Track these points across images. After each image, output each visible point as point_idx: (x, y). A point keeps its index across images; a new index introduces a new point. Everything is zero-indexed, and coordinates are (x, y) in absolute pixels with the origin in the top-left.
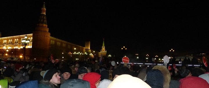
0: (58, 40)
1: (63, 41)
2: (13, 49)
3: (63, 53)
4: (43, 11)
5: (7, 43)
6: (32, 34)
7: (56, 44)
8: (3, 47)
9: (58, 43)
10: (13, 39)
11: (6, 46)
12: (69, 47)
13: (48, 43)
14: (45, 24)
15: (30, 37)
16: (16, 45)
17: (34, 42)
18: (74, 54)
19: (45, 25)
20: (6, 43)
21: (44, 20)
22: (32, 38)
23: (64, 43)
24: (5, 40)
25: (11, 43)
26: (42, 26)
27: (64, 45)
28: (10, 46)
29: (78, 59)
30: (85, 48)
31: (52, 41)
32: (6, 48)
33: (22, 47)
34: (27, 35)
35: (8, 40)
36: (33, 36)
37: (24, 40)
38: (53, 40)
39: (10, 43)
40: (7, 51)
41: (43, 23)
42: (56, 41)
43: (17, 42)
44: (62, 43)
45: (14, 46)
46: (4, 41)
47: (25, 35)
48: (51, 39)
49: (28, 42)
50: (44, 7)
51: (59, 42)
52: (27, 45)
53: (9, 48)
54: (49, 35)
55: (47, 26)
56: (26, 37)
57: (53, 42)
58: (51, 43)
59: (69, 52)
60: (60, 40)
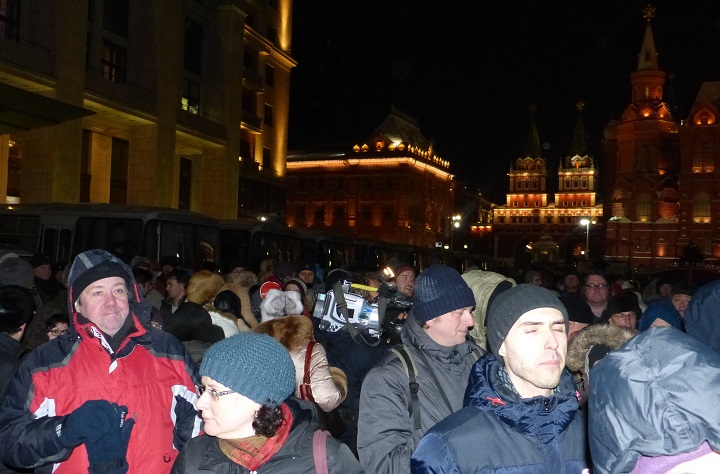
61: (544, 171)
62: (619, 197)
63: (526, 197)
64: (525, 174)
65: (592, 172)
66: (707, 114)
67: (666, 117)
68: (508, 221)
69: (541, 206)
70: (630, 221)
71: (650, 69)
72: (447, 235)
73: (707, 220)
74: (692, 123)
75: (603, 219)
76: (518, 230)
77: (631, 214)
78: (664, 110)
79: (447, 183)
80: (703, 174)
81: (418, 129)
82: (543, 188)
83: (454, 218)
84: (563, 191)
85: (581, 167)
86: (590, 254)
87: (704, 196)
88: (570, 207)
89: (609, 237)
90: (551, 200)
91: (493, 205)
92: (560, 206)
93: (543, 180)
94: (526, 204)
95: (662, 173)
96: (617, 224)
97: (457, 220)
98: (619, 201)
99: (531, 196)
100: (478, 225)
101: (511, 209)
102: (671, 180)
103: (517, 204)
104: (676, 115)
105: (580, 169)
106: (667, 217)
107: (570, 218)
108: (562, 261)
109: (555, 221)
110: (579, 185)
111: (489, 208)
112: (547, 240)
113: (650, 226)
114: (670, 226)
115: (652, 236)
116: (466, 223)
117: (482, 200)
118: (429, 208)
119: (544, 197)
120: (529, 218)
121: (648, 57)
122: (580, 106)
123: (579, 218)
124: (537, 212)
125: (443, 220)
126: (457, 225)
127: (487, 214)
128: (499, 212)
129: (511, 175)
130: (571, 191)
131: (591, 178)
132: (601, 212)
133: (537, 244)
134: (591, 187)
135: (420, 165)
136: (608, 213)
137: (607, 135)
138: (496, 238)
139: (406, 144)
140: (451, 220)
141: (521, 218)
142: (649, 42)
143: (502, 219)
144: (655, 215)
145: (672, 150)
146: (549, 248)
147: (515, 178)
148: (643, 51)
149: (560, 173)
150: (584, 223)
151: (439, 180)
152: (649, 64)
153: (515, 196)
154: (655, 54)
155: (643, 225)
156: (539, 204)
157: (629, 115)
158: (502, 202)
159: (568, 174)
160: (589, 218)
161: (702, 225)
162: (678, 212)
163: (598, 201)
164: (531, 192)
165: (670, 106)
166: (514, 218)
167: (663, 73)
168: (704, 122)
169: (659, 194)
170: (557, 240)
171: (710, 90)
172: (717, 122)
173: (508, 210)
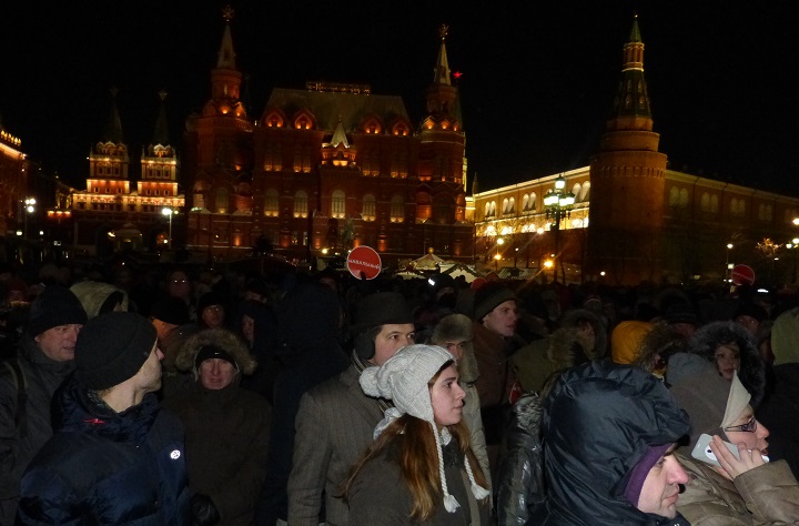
0: (704, 182)
1: (733, 188)
2: (520, 234)
3: (730, 246)
4: (629, 57)
5: (497, 214)
6: (588, 168)
7: (694, 204)
8: (485, 228)
9: (705, 197)
10: (518, 195)
11: (496, 226)
12: (765, 213)
13: (659, 200)
14: (644, 113)
15: (581, 181)
16: (528, 220)
17: (599, 202)
18: (789, 246)
19: (640, 121)
20: (493, 215)
21: (635, 96)
22: (587, 185)
23: (739, 197)
24: (490, 200)
25: (512, 211)
26: (631, 128)
27: (737, 206)
28: (508, 224)
31: (674, 192)
32: (495, 234)
33: (547, 227)
34: (563, 175)
35: (499, 199)
36: (593, 177)
37: (554, 194)
38: (680, 186)
39: (506, 213)
40: (500, 242)
41: (632, 112)
42: (695, 192)
43: (534, 208)
44: (722, 194)
45: (523, 221)
46: (488, 204)
47: (557, 176)
48: (670, 184)
49: (570, 201)
50: (638, 36)
51: (711, 191)
52: (564, 216)
53: (507, 231)
54: (661, 162)
55: (651, 122)
56: (560, 185)
57: (680, 196)
58: (672, 202)
59: (762, 241)
60: (719, 185)
61: (127, 158)
62: (200, 188)
63: (108, 183)
64: (107, 160)
65: (174, 163)
66: (277, 118)
67: (242, 116)
68: (88, 207)
69: (124, 193)
70: (209, 212)
71: (228, 68)
72: (20, 221)
73: (276, 215)
74: (265, 125)
75: (185, 209)
76: (99, 217)
77: (211, 205)
78: (240, 109)
79: (18, 162)
80: (273, 172)
82: (126, 174)
83: (27, 202)
84: (146, 180)
85: (164, 156)
86: (173, 243)
87: (273, 192)
88: (153, 196)
89: (190, 226)
90: (133, 187)
91: (72, 190)
92: (143, 195)
93: (126, 167)
94: (108, 190)
95: (238, 168)
96: (198, 213)
97: (31, 204)
98: (200, 192)
99: (113, 182)
100: (55, 210)
101: (91, 195)
102: (245, 176)
103: (98, 190)
105: (163, 159)
106: (243, 210)
107: (153, 207)
108: (146, 249)
109: (138, 209)
110: (162, 175)
111: (67, 193)
112: (129, 228)
113: (228, 217)
114: (245, 218)
115: (230, 226)
116: (41, 207)
117: (60, 183)
119: (127, 184)
120: (111, 205)
121: (227, 56)
122: (163, 95)
123: (161, 207)
124: (119, 199)
125: (14, 205)
126: (31, 210)
127: (65, 199)
128: (78, 197)
129: (92, 159)
130: (154, 180)
131: (174, 168)
132: (183, 202)
133: (121, 232)
134: (173, 176)
136: (189, 204)
137: (189, 127)
138: (76, 225)
140: (23, 204)
141: (102, 205)
142: (227, 42)
143: (82, 204)
144: (232, 208)
145: (247, 148)
146: (133, 235)
147: (96, 162)
148: (222, 49)
149: (143, 161)
150: (166, 212)
151: (11, 160)
152: (227, 64)
153: (95, 181)
154: (233, 54)
155: (221, 217)
156: (119, 191)
157: (209, 109)
158: (82, 188)
159: (151, 162)
160: (172, 207)
161: (272, 218)
162: (252, 206)
163: (179, 192)
164: (113, 178)
165: (246, 106)
166: (95, 205)
167: (240, 74)
168: (275, 125)
169: (236, 188)
170: (141, 228)
171: (279, 96)
172: (284, 125)
173: (89, 196)
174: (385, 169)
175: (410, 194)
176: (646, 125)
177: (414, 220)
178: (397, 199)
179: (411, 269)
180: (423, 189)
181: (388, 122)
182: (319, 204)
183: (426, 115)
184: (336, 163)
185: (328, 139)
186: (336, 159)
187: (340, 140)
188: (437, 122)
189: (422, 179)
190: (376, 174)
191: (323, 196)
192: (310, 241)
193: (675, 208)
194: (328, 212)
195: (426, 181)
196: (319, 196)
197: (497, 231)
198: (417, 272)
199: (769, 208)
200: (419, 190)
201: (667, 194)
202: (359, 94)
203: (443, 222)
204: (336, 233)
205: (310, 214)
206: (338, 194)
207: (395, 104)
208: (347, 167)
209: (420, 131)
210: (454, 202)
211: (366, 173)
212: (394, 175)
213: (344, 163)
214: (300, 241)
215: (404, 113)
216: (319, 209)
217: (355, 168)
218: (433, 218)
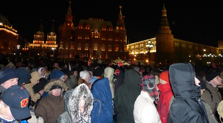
0: (182, 41)
1: (189, 42)
2: (140, 54)
3: (190, 56)
4: (163, 13)
5: (135, 49)
6: (155, 38)
7: (180, 46)
8: (131, 52)
9: (183, 45)
10: (139, 45)
11: (134, 52)
12: (197, 48)
13: (172, 45)
14: (167, 25)
15: (154, 41)
16: (142, 50)
17: (158, 46)
18: (203, 56)
19: (167, 27)
20: (133, 49)
21: (165, 22)
22: (155, 42)
23: (191, 45)
24: (132, 46)
25: (138, 48)
26: (165, 29)
27: (190, 47)
28: (137, 51)
29: (210, 63)
30: (218, 49)
31: (176, 43)
32: (134, 54)
33: (147, 52)
34: (150, 39)
35: (134, 46)
36: (156, 40)
37: (148, 44)
38: (177, 42)
39: (136, 49)
40: (135, 56)
41: (165, 25)
42: (180, 43)
43: (143, 47)
44: (187, 44)
45: (140, 51)
46: (132, 47)
47: (149, 40)
48: (174, 42)
49: (152, 46)
50: (165, 9)
51: (184, 43)
52: (151, 49)
53: (137, 53)
54: (172, 37)
55: (169, 28)
56: (149, 42)
57: (177, 44)
58: (175, 46)
59: (197, 55)
60: (185, 42)
61: (44, 35)
62: (62, 43)
63: (38, 41)
64: (39, 36)
65: (55, 37)
66: (81, 26)
67: (73, 26)
68: (33, 47)
69: (42, 44)
70: (64, 49)
71: (70, 15)
72: (15, 51)
73: (80, 49)
74: (78, 28)
75: (58, 48)
76: (36, 50)
77: (64, 47)
78: (72, 24)
79: (16, 36)
80: (80, 39)
81: (8, 21)
82: (43, 40)
83: (18, 46)
84: (48, 41)
85: (53, 35)
86: (54, 56)
87: (80, 44)
88: (50, 45)
89: (59, 52)
90: (45, 43)
91: (29, 43)
92: (47, 44)
93: (43, 38)
94: (38, 43)
95: (71, 38)
96: (61, 49)
97: (18, 47)
98: (62, 44)
99: (40, 41)
100: (25, 48)
101: (34, 44)
102: (73, 40)
103: (36, 43)
104: (75, 26)
105: (52, 36)
106: (72, 48)
107: (49, 47)
108: (47, 58)
109: (46, 48)
110: (52, 40)
111: (28, 44)
112: (44, 53)
113: (68, 50)
114: (73, 50)
115: (69, 52)
116: (21, 48)
117: (26, 41)
118: (10, 43)
119: (43, 42)
120: (39, 47)
121: (69, 12)
122: (53, 21)
123: (52, 47)
124: (41, 45)
125: (14, 47)
126: (18, 48)
127: (27, 45)
128: (31, 45)
130: (50, 41)
131: (55, 38)
132: (57, 46)
133: (41, 54)
134: (55, 40)
135: (8, 31)
136: (59, 46)
137: (59, 28)
138: (30, 52)
139: (4, 25)
140: (17, 47)
141: (37, 47)
142: (70, 9)
143: (31, 47)
144: (69, 48)
145: (74, 33)
146: (44, 54)
147: (36, 36)
148: (69, 10)
149: (48, 36)
150: (53, 49)
151: (14, 35)
152: (69, 14)
154: (71, 12)
155: (67, 50)
156: (42, 43)
157: (65, 24)
158: (32, 43)
159: (50, 36)
160: (54, 47)
161: (79, 50)
162: (74, 47)
163: (56, 44)
164: (40, 40)
165: (74, 24)
166: (35, 47)
168: (81, 28)
169: (71, 43)
170: (46, 53)
171: (82, 21)
172: (83, 28)
173: (33, 45)
174: (107, 39)
175: (113, 44)
176: (168, 28)
177: (114, 51)
178: (110, 45)
179: (114, 62)
180: (116, 43)
181: (108, 27)
182: (91, 47)
183: (117, 26)
184: (95, 37)
185: (93, 31)
186: (95, 36)
187: (96, 31)
188: (119, 27)
189: (116, 41)
190: (105, 39)
191: (92, 45)
192: (89, 56)
193: (176, 47)
194: (93, 49)
195: (117, 41)
196: (91, 45)
197: (134, 53)
198: (116, 63)
199: (198, 47)
200: (115, 43)
201: (174, 44)
202: (101, 21)
203: (121, 51)
204: (95, 54)
205: (89, 49)
206: (96, 44)
207: (110, 23)
208: (98, 38)
209: (115, 30)
210: (124, 46)
211: (103, 39)
212: (109, 40)
213: (97, 37)
214: (86, 56)
215: (112, 25)
216: (91, 48)
217: (100, 38)
218: (119, 50)
